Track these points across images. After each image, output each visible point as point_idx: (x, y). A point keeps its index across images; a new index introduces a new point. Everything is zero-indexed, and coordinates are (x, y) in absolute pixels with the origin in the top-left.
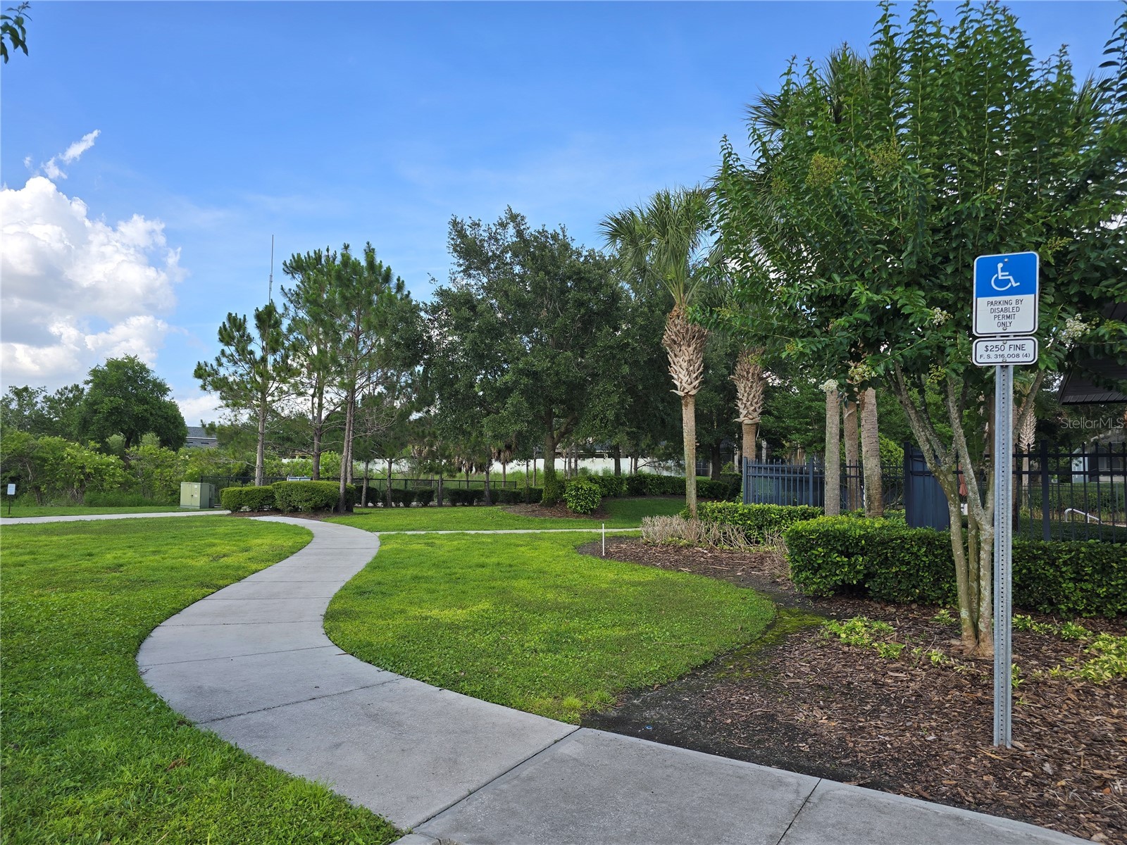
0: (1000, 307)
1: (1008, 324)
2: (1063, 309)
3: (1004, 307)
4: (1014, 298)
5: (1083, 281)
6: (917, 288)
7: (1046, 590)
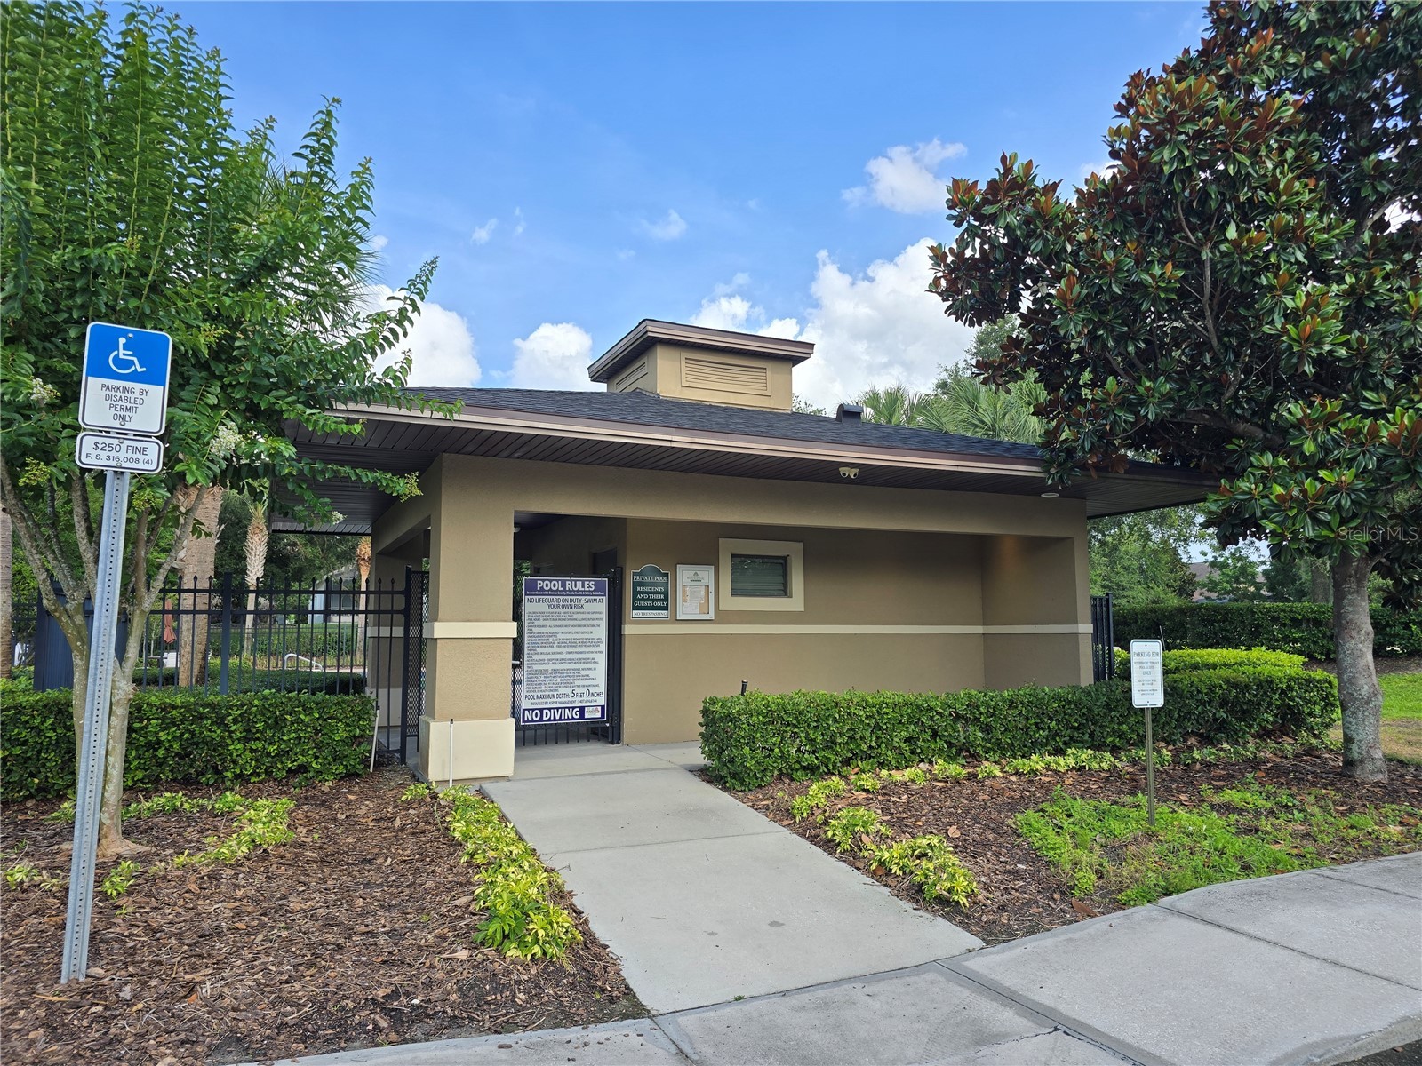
0: (119, 394)
1: (128, 419)
2: (227, 415)
3: (123, 395)
4: (137, 386)
5: (252, 387)
6: (25, 348)
7: (211, 755)
